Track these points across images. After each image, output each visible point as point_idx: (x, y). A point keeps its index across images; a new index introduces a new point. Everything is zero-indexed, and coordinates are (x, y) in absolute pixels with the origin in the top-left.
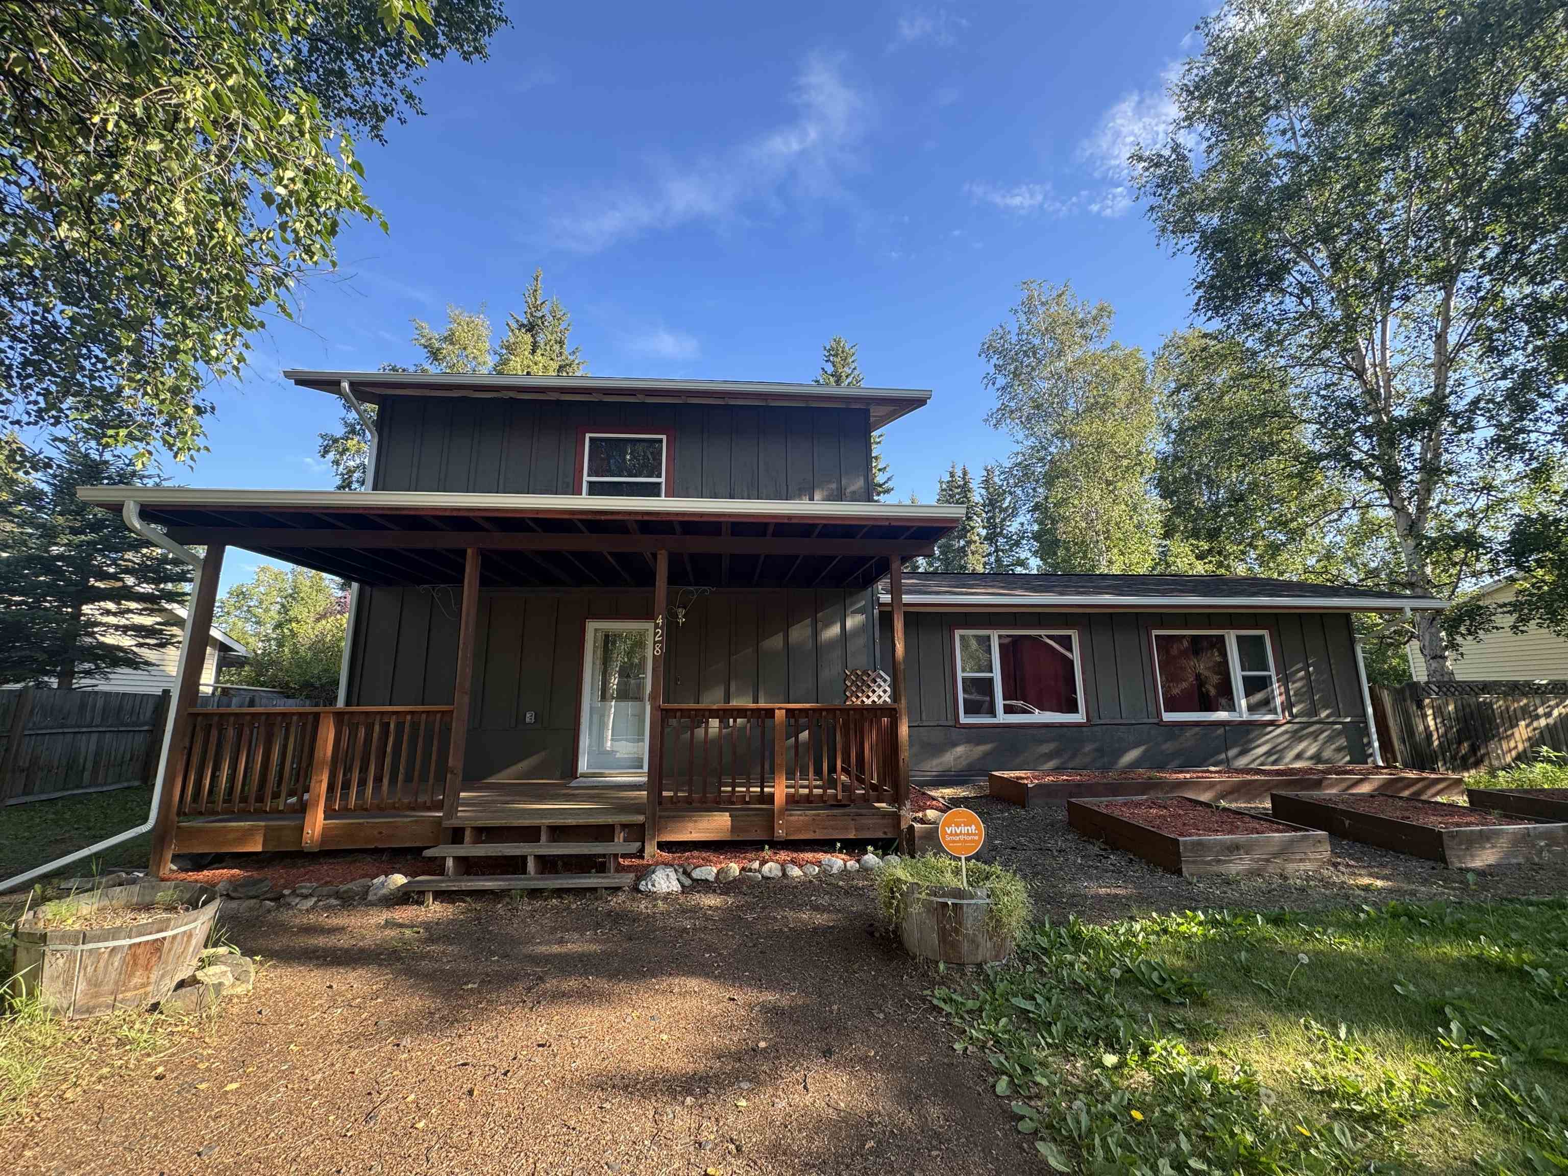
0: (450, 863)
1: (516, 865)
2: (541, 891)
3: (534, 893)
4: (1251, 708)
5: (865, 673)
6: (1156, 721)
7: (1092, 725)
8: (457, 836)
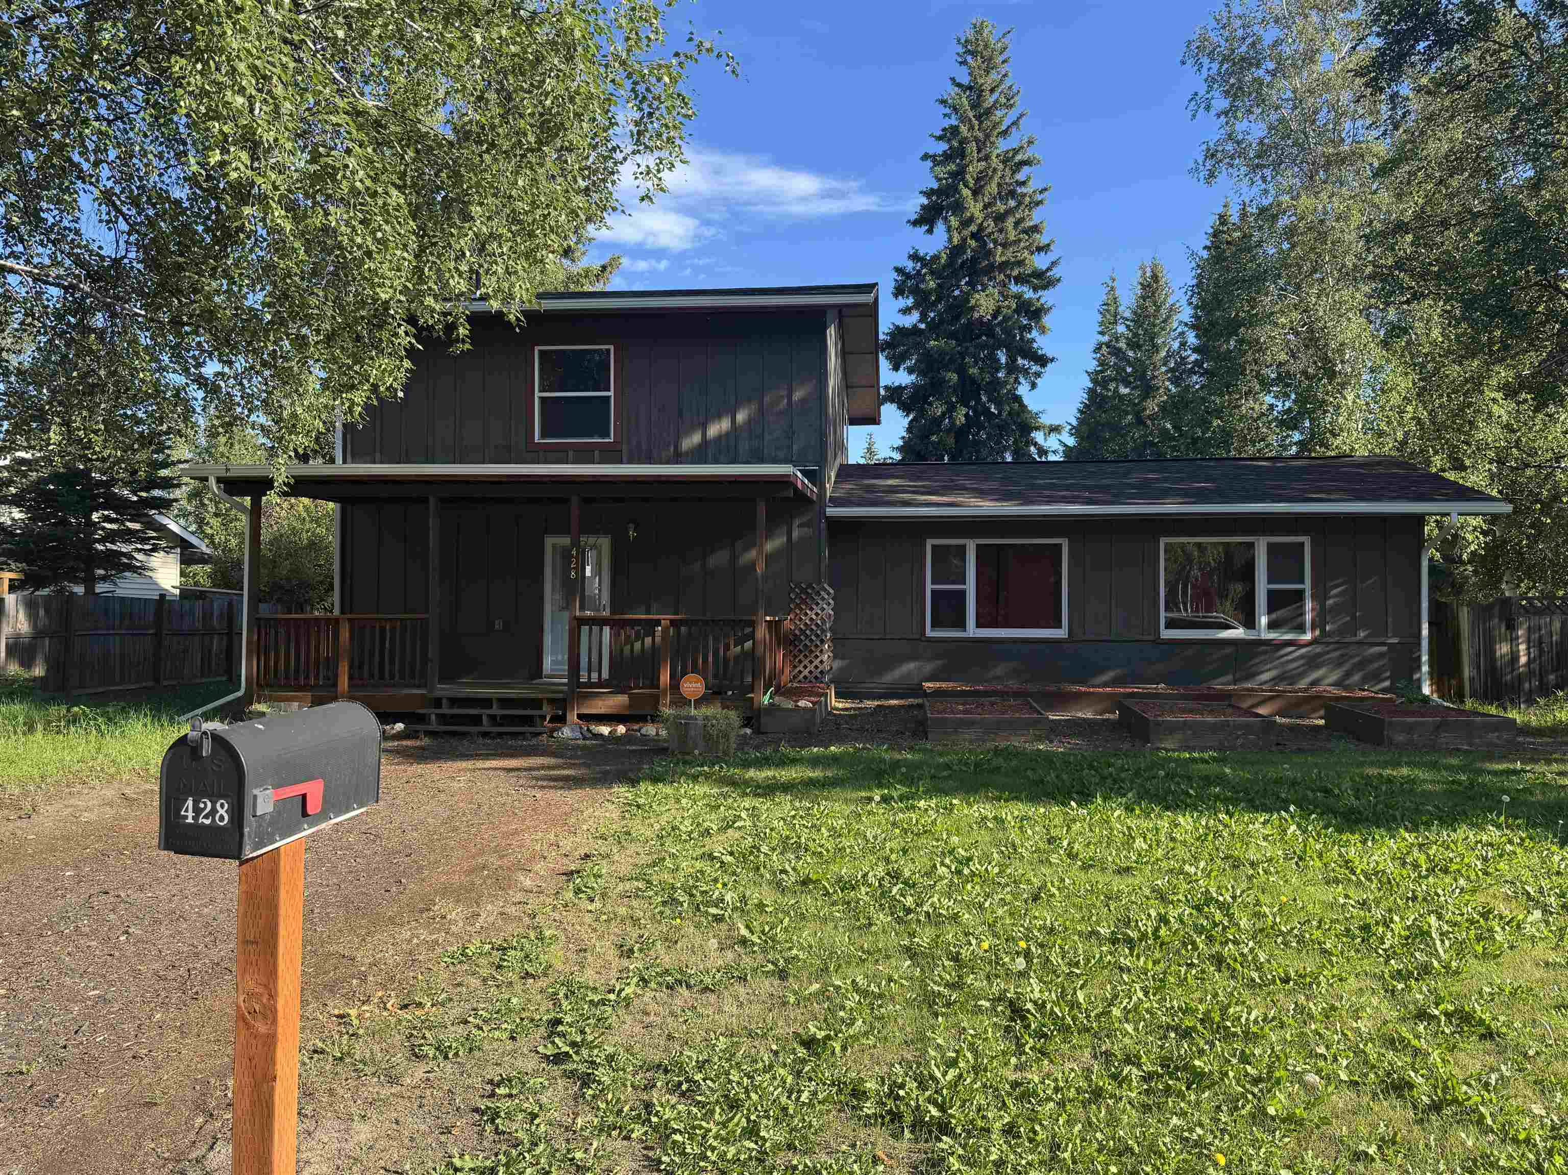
0: (433, 717)
1: (476, 720)
2: (489, 733)
3: (485, 735)
4: (1272, 626)
5: (810, 586)
6: (1151, 638)
7: (1073, 642)
8: (438, 703)
